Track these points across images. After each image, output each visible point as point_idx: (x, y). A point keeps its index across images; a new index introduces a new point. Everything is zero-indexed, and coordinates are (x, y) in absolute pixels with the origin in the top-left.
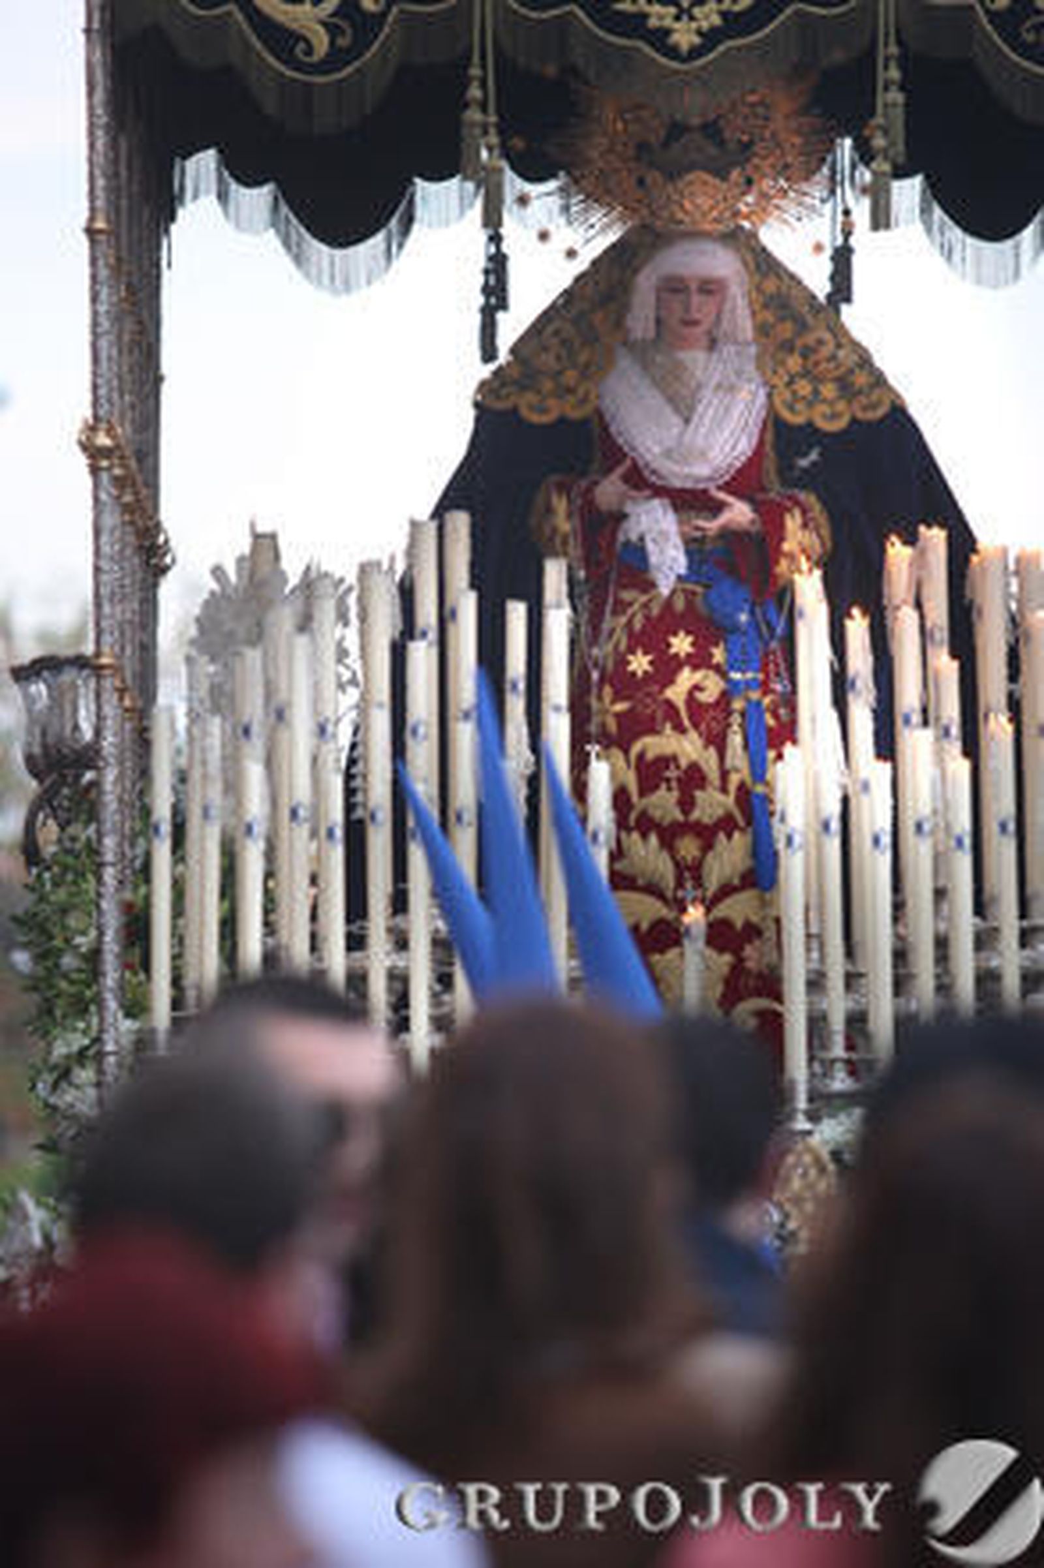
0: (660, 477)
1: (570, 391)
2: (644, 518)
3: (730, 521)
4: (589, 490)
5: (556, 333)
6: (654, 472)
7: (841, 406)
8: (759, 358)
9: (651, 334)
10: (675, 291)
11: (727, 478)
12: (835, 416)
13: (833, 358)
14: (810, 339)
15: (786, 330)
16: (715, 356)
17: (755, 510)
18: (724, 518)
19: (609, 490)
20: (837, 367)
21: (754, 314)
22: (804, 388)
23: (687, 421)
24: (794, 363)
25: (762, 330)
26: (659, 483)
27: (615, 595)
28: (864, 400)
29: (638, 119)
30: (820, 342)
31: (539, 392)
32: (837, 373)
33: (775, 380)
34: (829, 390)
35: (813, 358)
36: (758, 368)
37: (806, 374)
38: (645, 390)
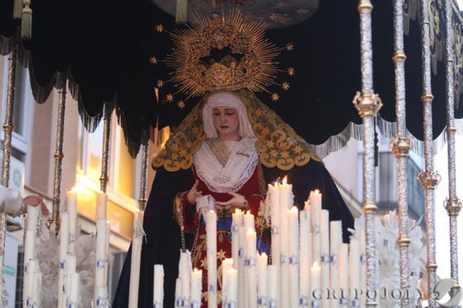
0: (214, 189)
1: (184, 158)
4: (186, 194)
5: (179, 136)
6: (212, 187)
7: (290, 160)
8: (256, 144)
9: (216, 136)
10: (217, 114)
11: (240, 188)
12: (287, 164)
13: (284, 141)
14: (275, 134)
15: (266, 131)
16: (239, 143)
17: (246, 199)
18: (231, 201)
19: (192, 194)
20: (288, 144)
21: (253, 125)
22: (274, 153)
23: (224, 166)
24: (271, 144)
25: (258, 132)
26: (214, 191)
27: (198, 237)
28: (299, 158)
29: (198, 48)
30: (280, 135)
31: (171, 159)
32: (288, 147)
33: (262, 151)
34: (285, 154)
35: (278, 141)
36: (255, 146)
37: (276, 148)
38: (209, 156)
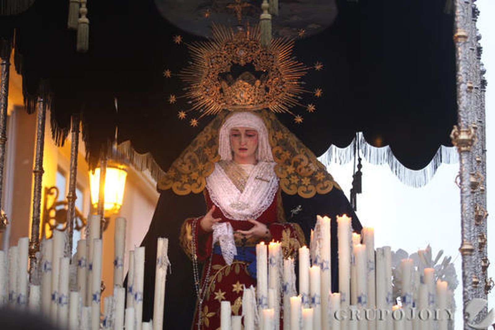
0: (230, 216)
1: (195, 181)
2: (219, 230)
3: (256, 232)
4: (199, 221)
5: (190, 157)
6: (228, 214)
7: (311, 187)
8: (275, 168)
9: (231, 158)
10: (235, 135)
11: (259, 215)
12: (308, 192)
13: (307, 167)
14: (296, 158)
15: (287, 155)
16: (256, 166)
17: (268, 228)
18: (253, 230)
19: (207, 220)
20: (309, 170)
21: (272, 148)
22: (295, 180)
23: (242, 192)
24: (291, 169)
25: (277, 155)
26: (230, 218)
28: (321, 185)
29: (218, 62)
30: (302, 160)
31: (181, 182)
32: (309, 174)
33: (282, 176)
34: (306, 181)
35: (299, 167)
36: (275, 171)
37: (296, 174)
38: (225, 180)
